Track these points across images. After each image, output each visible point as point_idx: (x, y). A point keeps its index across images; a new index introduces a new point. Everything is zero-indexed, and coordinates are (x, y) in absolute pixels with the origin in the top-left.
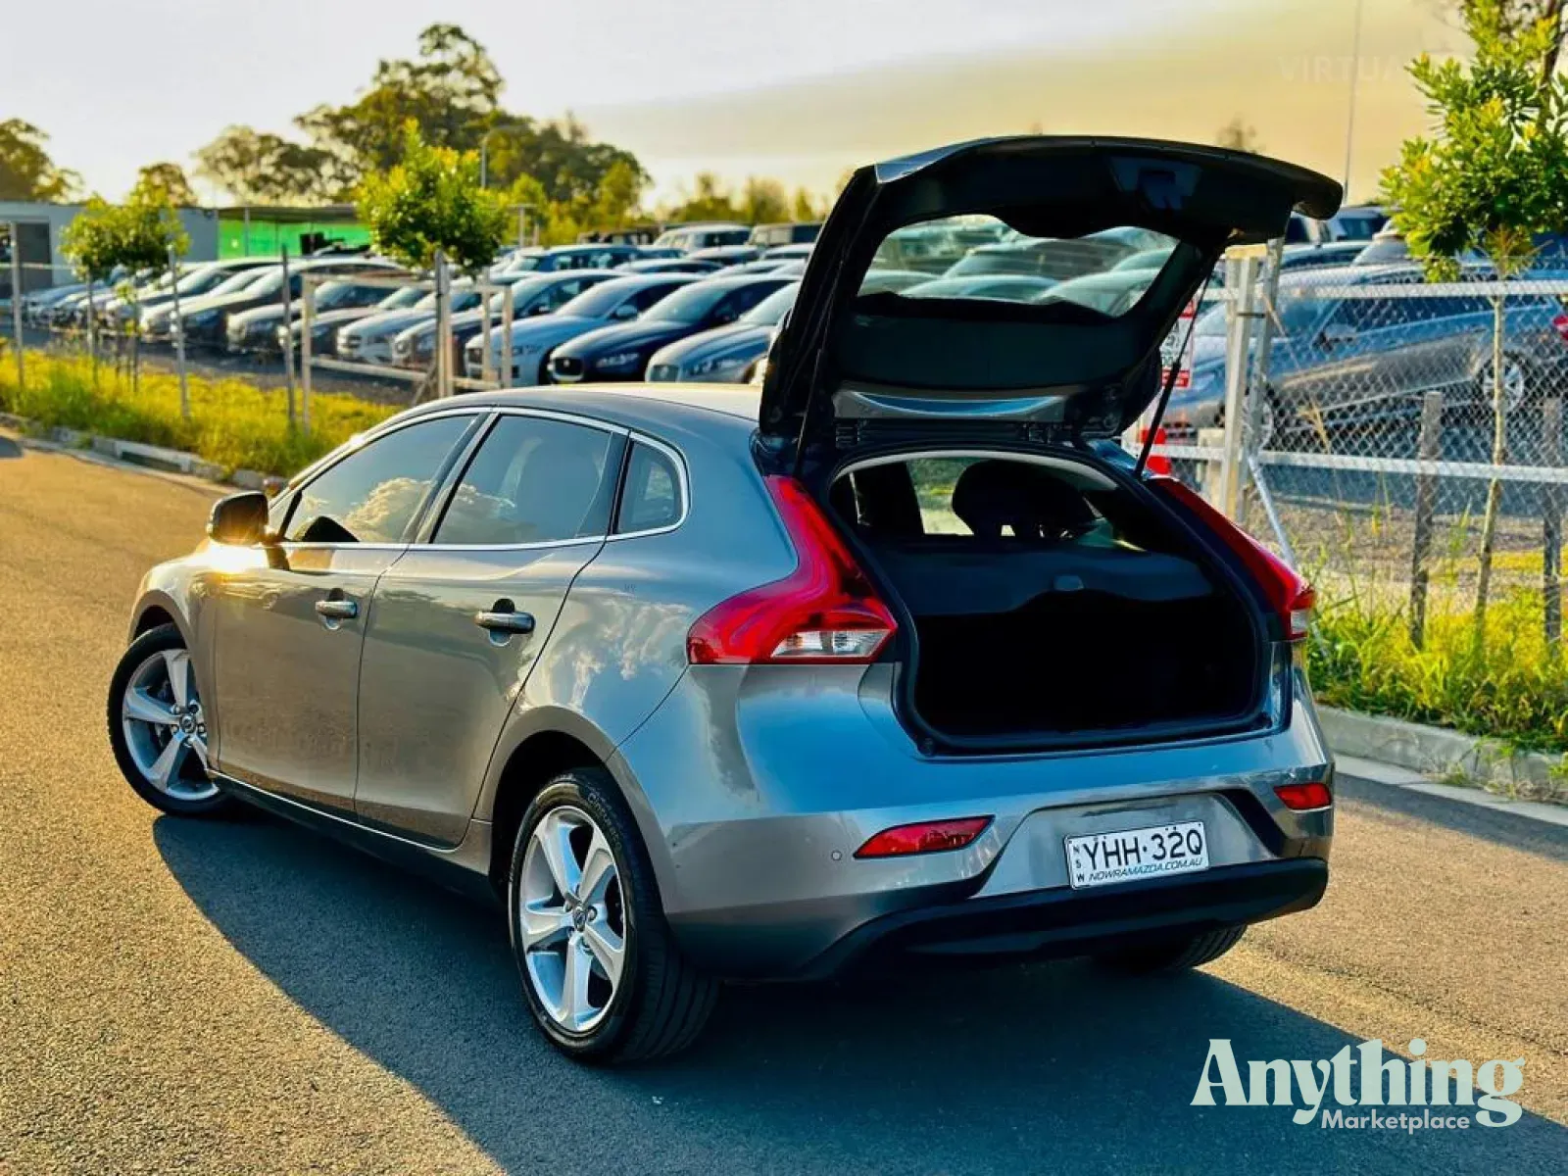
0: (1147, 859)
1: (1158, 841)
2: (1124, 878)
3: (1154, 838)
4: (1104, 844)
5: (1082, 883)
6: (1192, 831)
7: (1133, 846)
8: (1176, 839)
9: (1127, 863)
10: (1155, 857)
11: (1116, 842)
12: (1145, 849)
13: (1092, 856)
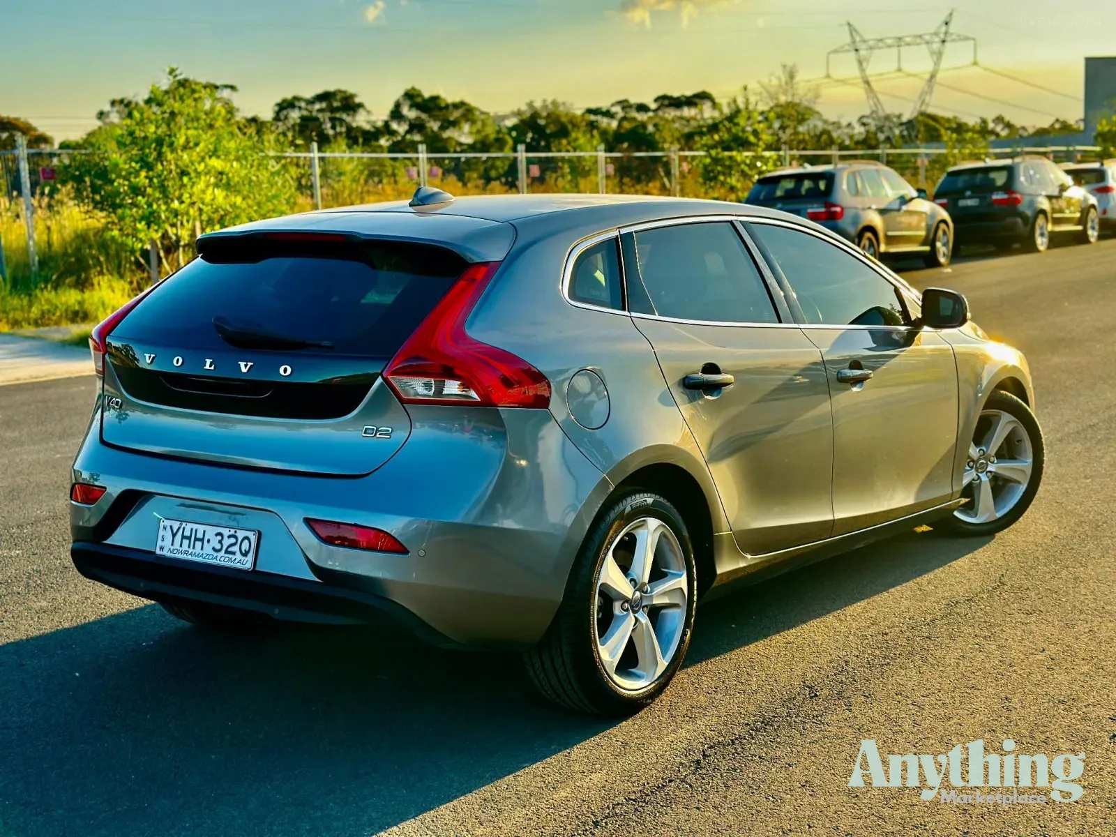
0: (208, 549)
1: (219, 538)
2: (189, 558)
3: (217, 535)
4: (184, 529)
5: (161, 553)
6: (247, 538)
7: (202, 537)
8: (233, 540)
9: (194, 548)
10: (214, 549)
11: (192, 530)
12: (209, 541)
13: (174, 535)
